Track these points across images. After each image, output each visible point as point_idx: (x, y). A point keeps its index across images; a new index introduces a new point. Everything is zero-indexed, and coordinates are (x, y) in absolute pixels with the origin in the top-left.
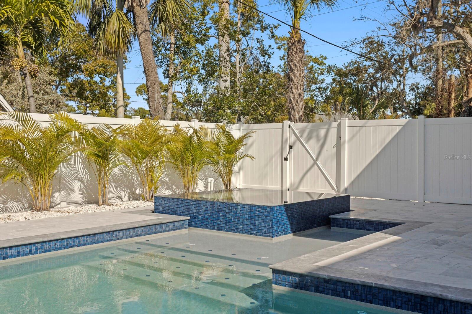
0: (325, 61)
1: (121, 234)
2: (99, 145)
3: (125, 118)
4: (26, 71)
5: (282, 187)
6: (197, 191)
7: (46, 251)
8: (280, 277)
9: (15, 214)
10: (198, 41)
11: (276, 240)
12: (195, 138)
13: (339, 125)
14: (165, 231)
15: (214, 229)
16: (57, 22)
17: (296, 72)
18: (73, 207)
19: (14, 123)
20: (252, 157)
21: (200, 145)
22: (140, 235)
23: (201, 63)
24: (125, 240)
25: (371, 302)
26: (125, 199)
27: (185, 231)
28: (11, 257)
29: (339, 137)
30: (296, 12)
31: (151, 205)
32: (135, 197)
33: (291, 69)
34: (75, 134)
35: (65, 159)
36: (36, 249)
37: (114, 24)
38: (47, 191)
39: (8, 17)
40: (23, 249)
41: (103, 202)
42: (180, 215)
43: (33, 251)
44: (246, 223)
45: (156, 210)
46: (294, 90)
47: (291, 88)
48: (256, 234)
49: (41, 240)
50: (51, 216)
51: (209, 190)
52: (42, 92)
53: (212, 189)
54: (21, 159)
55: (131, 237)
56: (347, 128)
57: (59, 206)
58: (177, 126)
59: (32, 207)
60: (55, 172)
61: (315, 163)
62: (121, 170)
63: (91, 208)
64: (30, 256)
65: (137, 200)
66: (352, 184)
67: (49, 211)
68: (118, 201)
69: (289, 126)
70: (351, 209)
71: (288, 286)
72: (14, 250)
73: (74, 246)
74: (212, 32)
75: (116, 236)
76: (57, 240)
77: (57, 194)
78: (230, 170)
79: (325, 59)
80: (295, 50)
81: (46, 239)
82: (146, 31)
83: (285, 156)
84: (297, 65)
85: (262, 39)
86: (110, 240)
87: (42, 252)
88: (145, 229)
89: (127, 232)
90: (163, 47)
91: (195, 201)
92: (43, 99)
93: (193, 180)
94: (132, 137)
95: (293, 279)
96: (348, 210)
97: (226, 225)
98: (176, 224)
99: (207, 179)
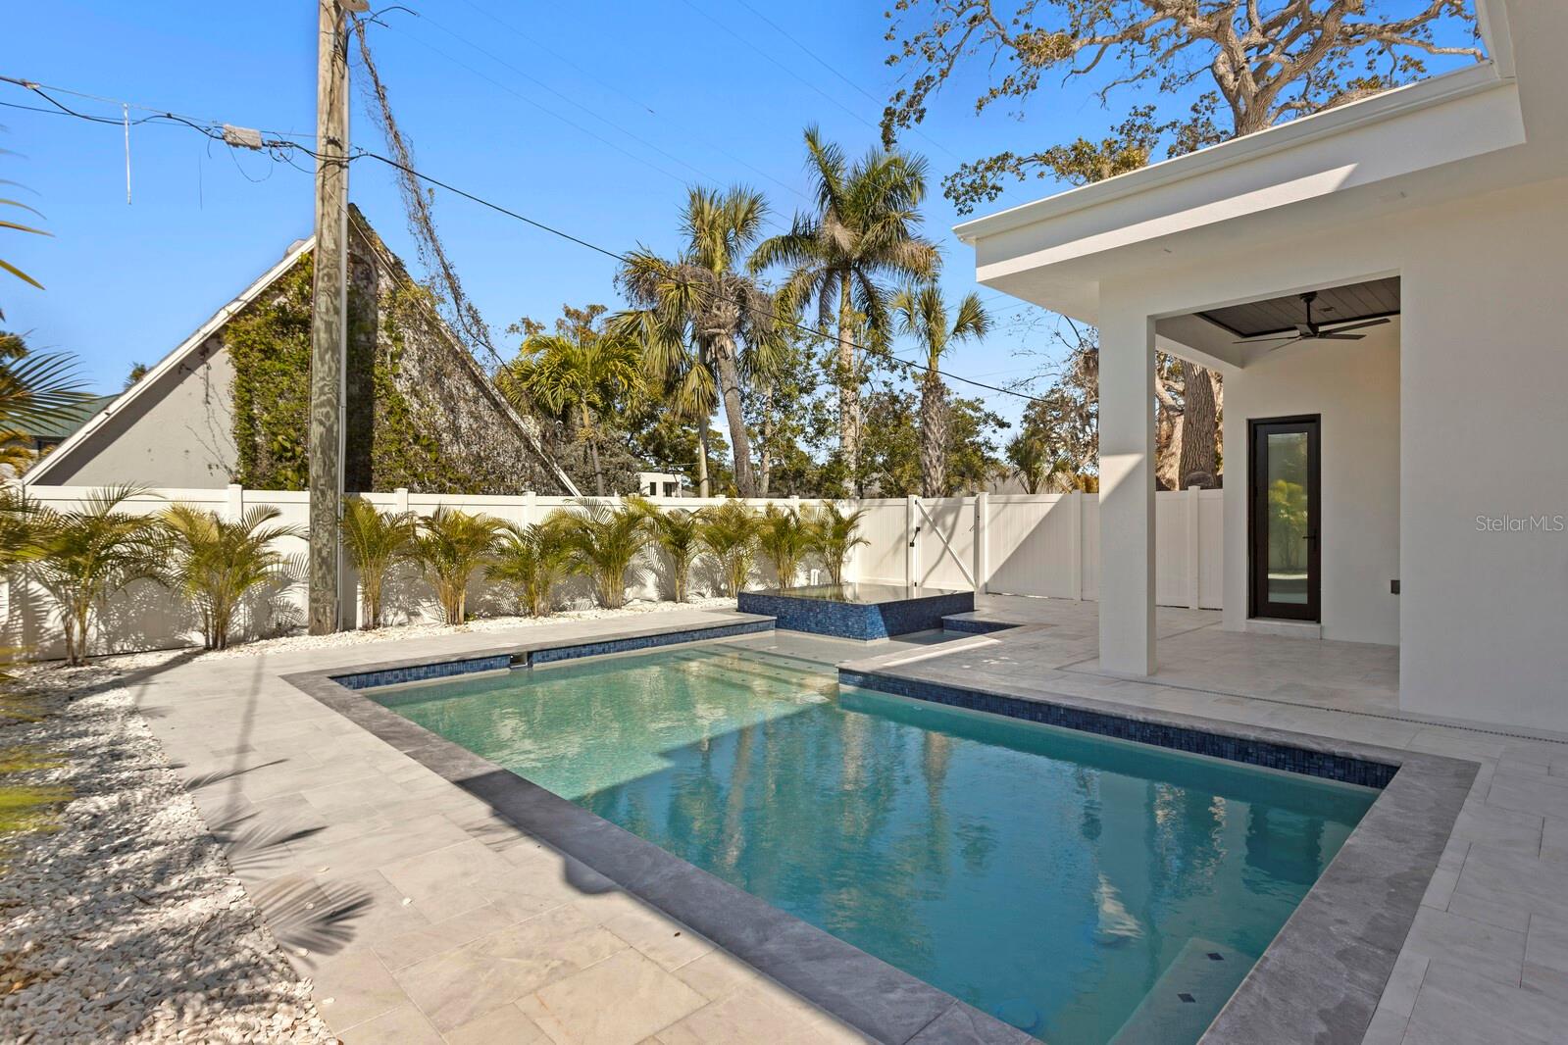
0: (982, 406)
1: (697, 635)
2: (675, 532)
3: (710, 496)
4: (593, 443)
5: (907, 580)
6: (796, 585)
7: (618, 651)
8: (845, 676)
9: (584, 612)
10: (802, 390)
11: (870, 643)
12: (793, 519)
13: (977, 501)
14: (747, 633)
15: (804, 631)
16: (626, 382)
17: (932, 427)
18: (647, 605)
19: (582, 509)
20: (867, 543)
21: (799, 528)
22: (719, 637)
23: (807, 418)
24: (702, 641)
25: (925, 699)
26: (708, 595)
27: (771, 633)
28: (585, 655)
29: (977, 517)
30: (933, 347)
31: (734, 603)
32: (720, 594)
33: (927, 424)
34: (649, 519)
35: (638, 550)
36: (609, 648)
37: (693, 381)
38: (619, 587)
39: (573, 382)
40: (597, 647)
41: (681, 598)
42: (767, 615)
43: (606, 649)
44: (838, 624)
45: (741, 609)
46: (930, 452)
47: (927, 448)
48: (849, 637)
49: (614, 639)
50: (623, 615)
51: (812, 584)
52: (609, 452)
53: (816, 584)
54: (590, 551)
55: (709, 638)
56: (986, 505)
57: (631, 603)
58: (770, 505)
59: (603, 604)
60: (627, 564)
61: (946, 548)
62: (702, 560)
63: (668, 606)
64: (603, 655)
65: (722, 596)
66: (994, 577)
67: (620, 608)
68: (700, 599)
69: (916, 502)
70: (975, 608)
71: (854, 685)
72: (587, 649)
73: (647, 646)
74: (821, 378)
75: (692, 637)
76: (629, 639)
77: (628, 590)
78: (839, 558)
79: (983, 402)
80: (931, 398)
81: (619, 638)
82: (732, 388)
83: (910, 541)
84: (935, 418)
85: (891, 381)
86: (686, 641)
87: (614, 652)
88: (726, 630)
89: (704, 634)
90: (758, 400)
91: (784, 598)
92: (611, 462)
93: (791, 571)
94: (713, 520)
95: (859, 678)
96: (971, 609)
97: (817, 625)
98: (760, 625)
99: (809, 571)
